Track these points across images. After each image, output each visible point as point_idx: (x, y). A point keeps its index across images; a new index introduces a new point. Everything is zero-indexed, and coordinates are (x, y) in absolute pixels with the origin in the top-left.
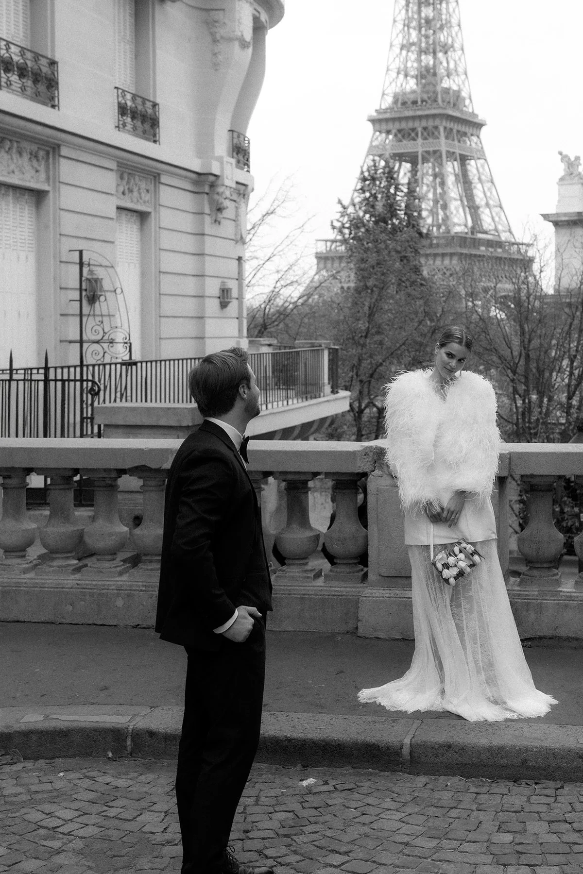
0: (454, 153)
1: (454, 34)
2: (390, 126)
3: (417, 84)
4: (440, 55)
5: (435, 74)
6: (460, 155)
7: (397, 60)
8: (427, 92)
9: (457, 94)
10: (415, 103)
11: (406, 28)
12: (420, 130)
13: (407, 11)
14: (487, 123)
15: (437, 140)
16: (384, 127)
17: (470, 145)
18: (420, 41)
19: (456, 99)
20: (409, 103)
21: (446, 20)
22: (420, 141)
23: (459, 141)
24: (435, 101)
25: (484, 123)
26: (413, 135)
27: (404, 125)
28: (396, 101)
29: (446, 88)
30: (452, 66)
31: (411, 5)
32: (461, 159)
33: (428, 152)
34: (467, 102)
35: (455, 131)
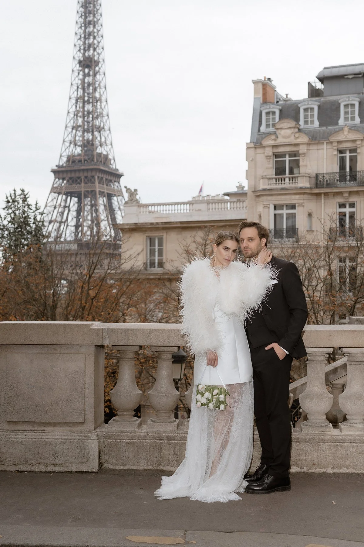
0: (103, 192)
1: (104, 121)
2: (65, 175)
3: (82, 151)
4: (96, 133)
5: (93, 145)
6: (108, 193)
7: (70, 136)
8: (88, 155)
9: (106, 157)
10: (80, 161)
11: (75, 117)
12: (83, 178)
13: (76, 106)
14: (124, 174)
15: (93, 185)
16: (61, 175)
17: (114, 187)
18: (84, 125)
19: (106, 159)
20: (77, 161)
21: (100, 112)
22: (83, 184)
23: (107, 185)
24: (93, 160)
25: (122, 174)
26: (79, 181)
27: (73, 175)
28: (68, 160)
29: (99, 153)
30: (103, 140)
31: (78, 103)
32: (108, 196)
33: (87, 191)
34: (112, 162)
35: (104, 179)
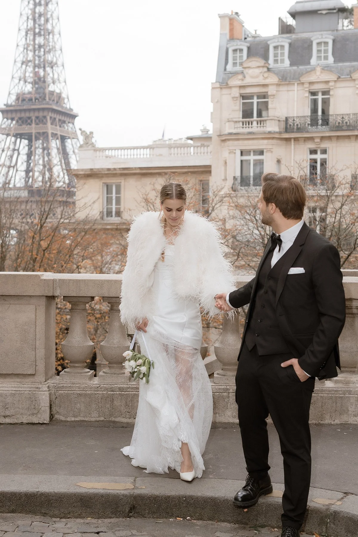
0: (56, 134)
1: (57, 56)
2: (14, 115)
3: (32, 88)
4: (48, 69)
5: (44, 82)
6: (61, 136)
7: (19, 71)
8: (39, 93)
9: (59, 96)
10: (31, 100)
11: (25, 50)
12: (34, 118)
13: (26, 39)
14: (79, 115)
15: (45, 126)
16: (10, 115)
17: (68, 129)
18: (35, 60)
19: (59, 98)
20: (27, 100)
21: (52, 46)
22: (33, 125)
23: (60, 127)
24: (44, 99)
25: (77, 115)
26: (29, 121)
27: (23, 115)
28: (18, 99)
29: (52, 91)
30: (56, 76)
31: (29, 35)
32: (61, 139)
33: (39, 133)
34: (66, 101)
35: (57, 120)
